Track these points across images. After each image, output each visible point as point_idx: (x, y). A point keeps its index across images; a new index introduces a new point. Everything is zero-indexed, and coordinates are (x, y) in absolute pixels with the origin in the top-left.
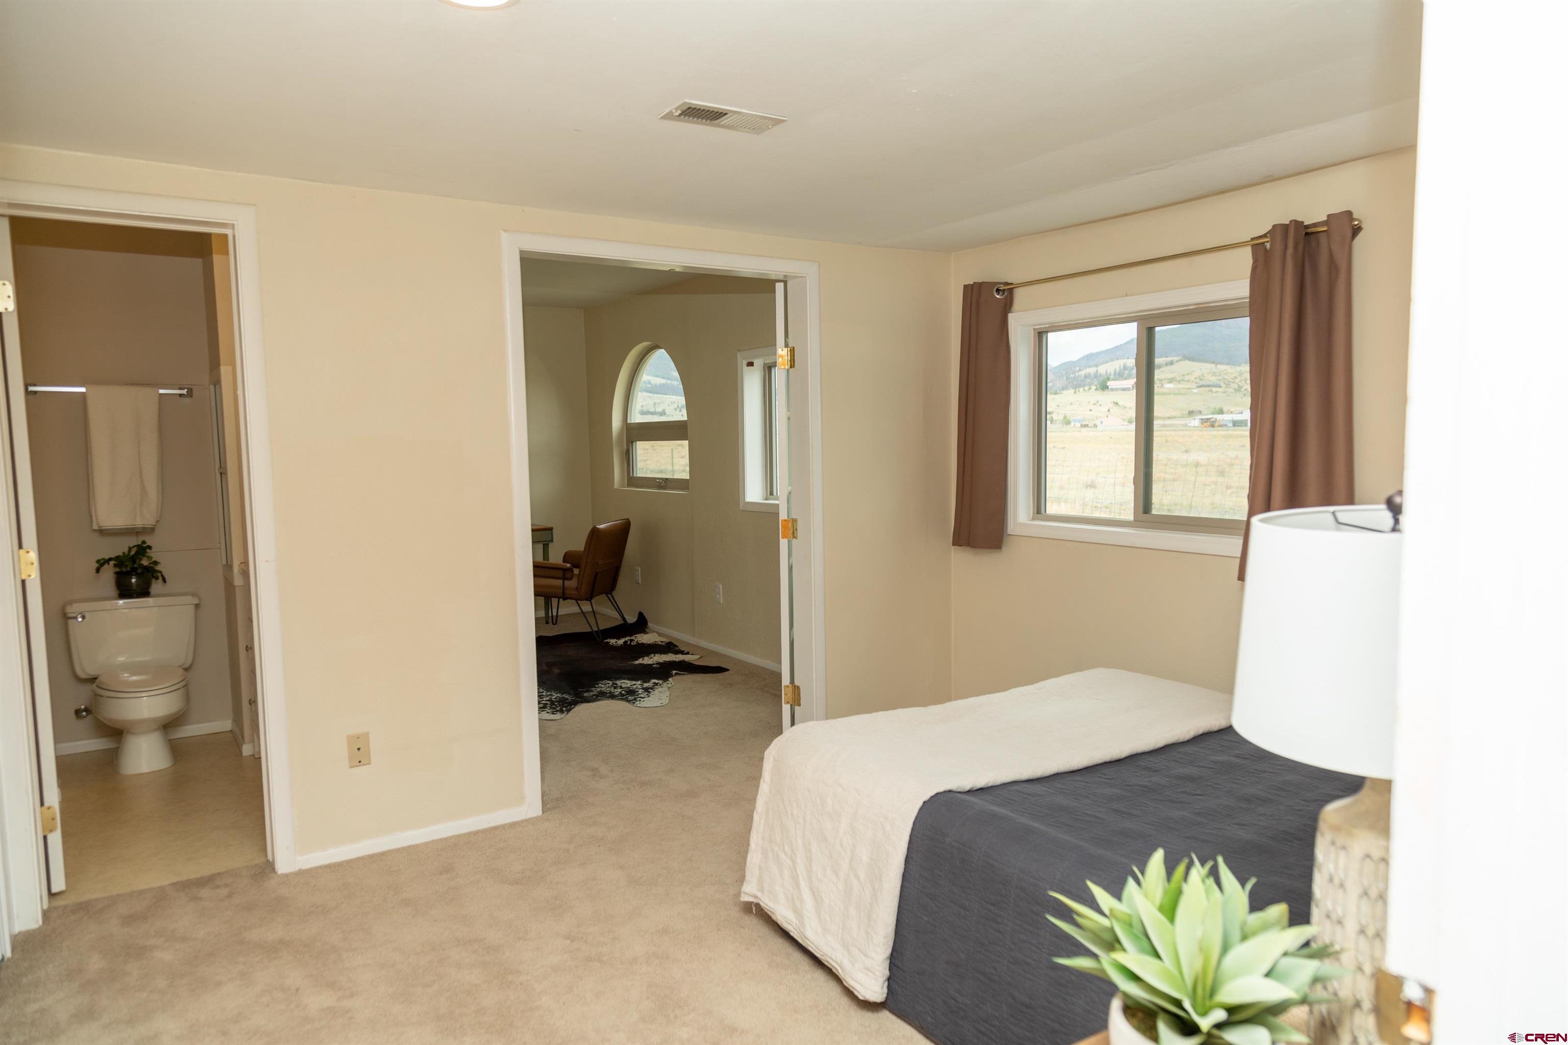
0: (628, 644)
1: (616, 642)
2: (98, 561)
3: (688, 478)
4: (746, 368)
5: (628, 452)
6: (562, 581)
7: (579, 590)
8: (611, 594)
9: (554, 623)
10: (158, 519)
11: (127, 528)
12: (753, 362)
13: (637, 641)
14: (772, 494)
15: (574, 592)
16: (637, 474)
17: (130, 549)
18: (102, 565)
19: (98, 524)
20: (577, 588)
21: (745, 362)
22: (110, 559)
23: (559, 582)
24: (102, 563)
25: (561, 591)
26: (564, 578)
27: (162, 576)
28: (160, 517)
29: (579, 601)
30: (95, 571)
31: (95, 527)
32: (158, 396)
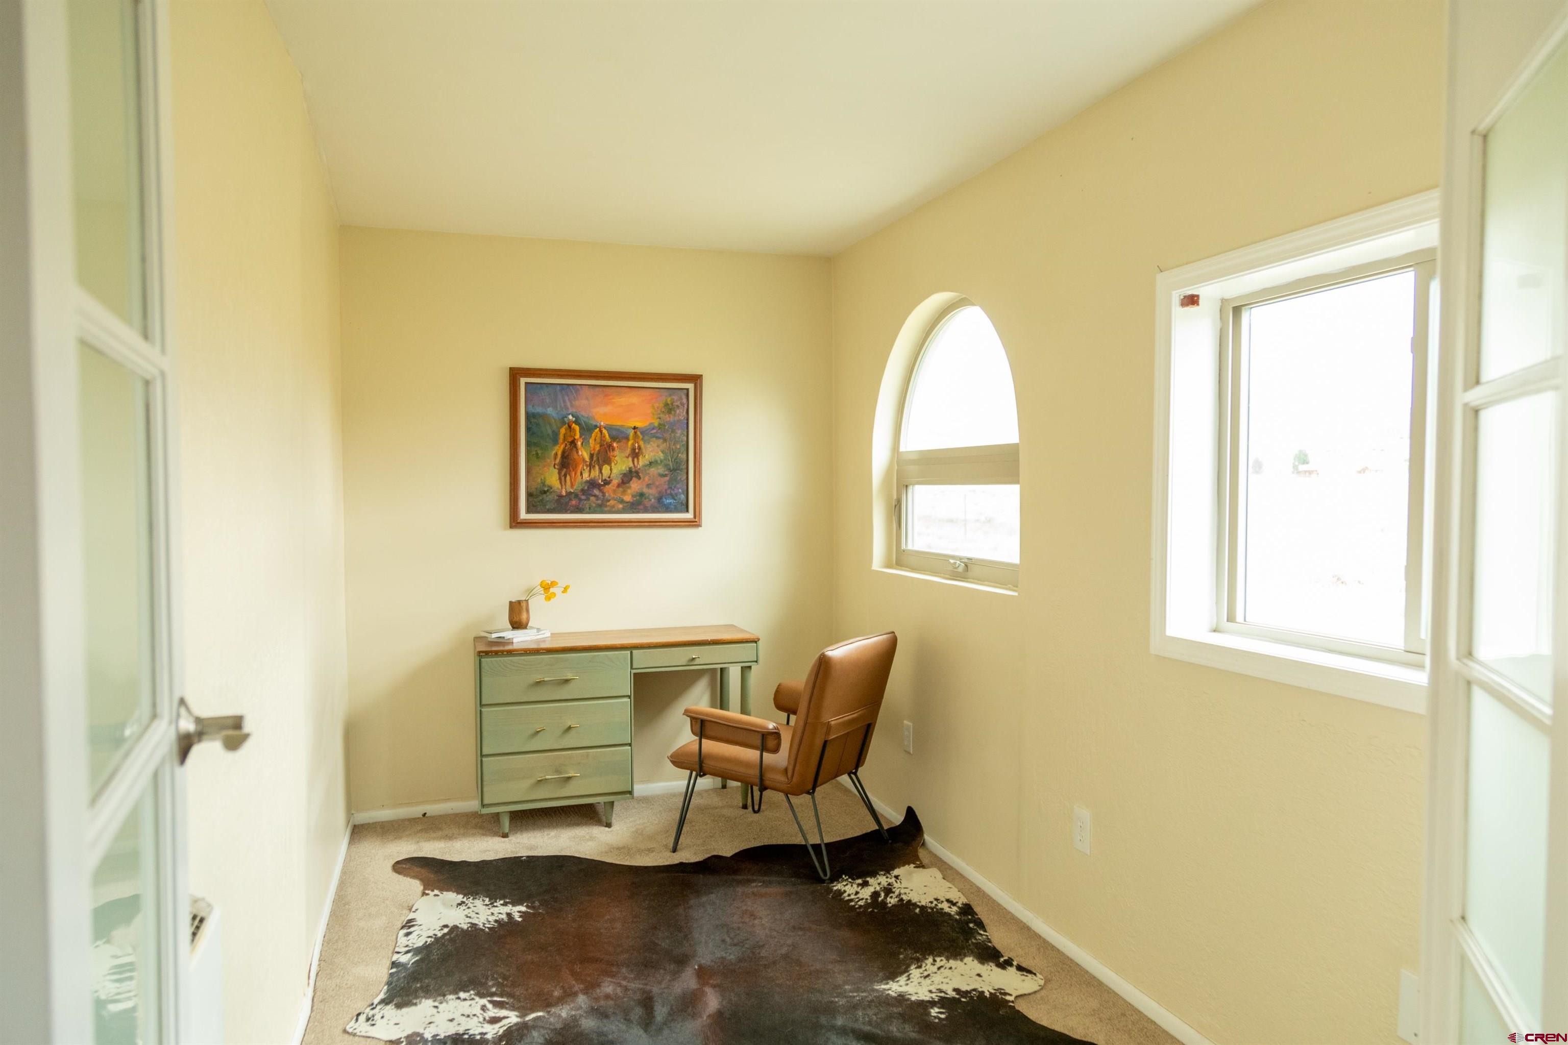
0: (880, 899)
1: (857, 893)
3: (1016, 560)
4: (1179, 312)
5: (899, 502)
6: (758, 753)
7: (790, 774)
8: (855, 774)
9: (756, 808)
12: (1198, 296)
13: (900, 894)
14: (1231, 618)
15: (781, 778)
16: (913, 545)
20: (786, 770)
21: (1176, 297)
23: (751, 755)
25: (757, 772)
26: (763, 748)
29: (789, 795)
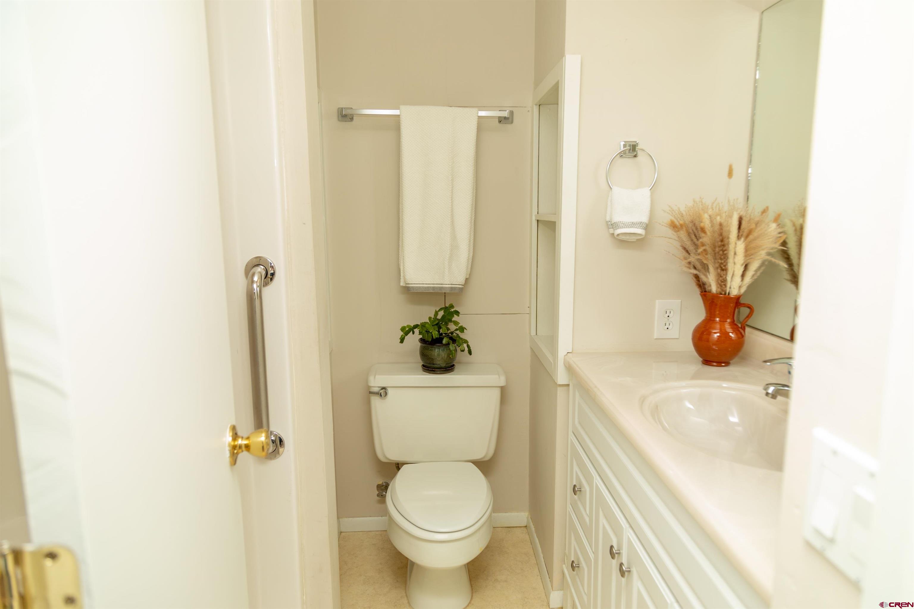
2: (403, 329)
10: (468, 277)
11: (434, 288)
17: (436, 313)
18: (407, 333)
19: (405, 281)
22: (416, 326)
24: (407, 331)
27: (468, 346)
28: (470, 275)
30: (400, 340)
31: (402, 284)
32: (476, 120)
